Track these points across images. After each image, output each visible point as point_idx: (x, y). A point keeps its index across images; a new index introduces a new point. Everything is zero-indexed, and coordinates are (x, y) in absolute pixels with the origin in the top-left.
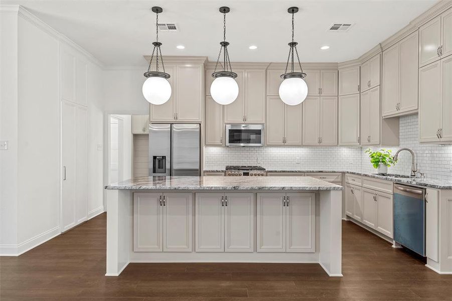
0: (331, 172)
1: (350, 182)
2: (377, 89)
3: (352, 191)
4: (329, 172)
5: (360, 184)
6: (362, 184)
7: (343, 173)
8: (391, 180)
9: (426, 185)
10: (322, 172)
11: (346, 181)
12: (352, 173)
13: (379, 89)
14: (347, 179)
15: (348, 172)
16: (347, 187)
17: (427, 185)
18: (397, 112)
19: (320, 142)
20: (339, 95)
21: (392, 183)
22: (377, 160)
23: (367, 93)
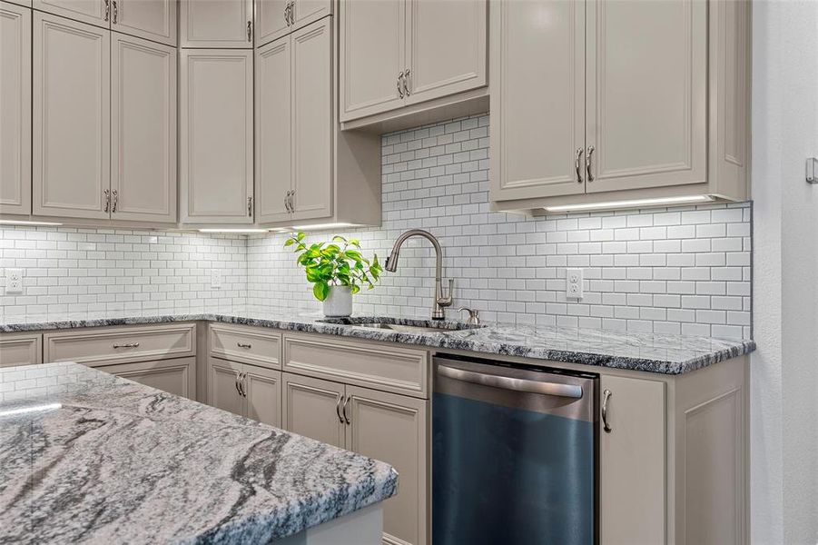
0: (157, 323)
1: (231, 351)
2: (319, 31)
3: (240, 387)
4: (149, 323)
5: (275, 361)
6: (283, 360)
7: (203, 323)
8: (422, 342)
9: (602, 361)
10: (121, 323)
11: (216, 349)
12: (241, 322)
13: (327, 29)
14: (219, 344)
15: (220, 319)
16: (219, 371)
17: (609, 359)
18: (401, 103)
19: (111, 205)
20: (183, 44)
21: (422, 355)
22: (324, 271)
23: (282, 47)
